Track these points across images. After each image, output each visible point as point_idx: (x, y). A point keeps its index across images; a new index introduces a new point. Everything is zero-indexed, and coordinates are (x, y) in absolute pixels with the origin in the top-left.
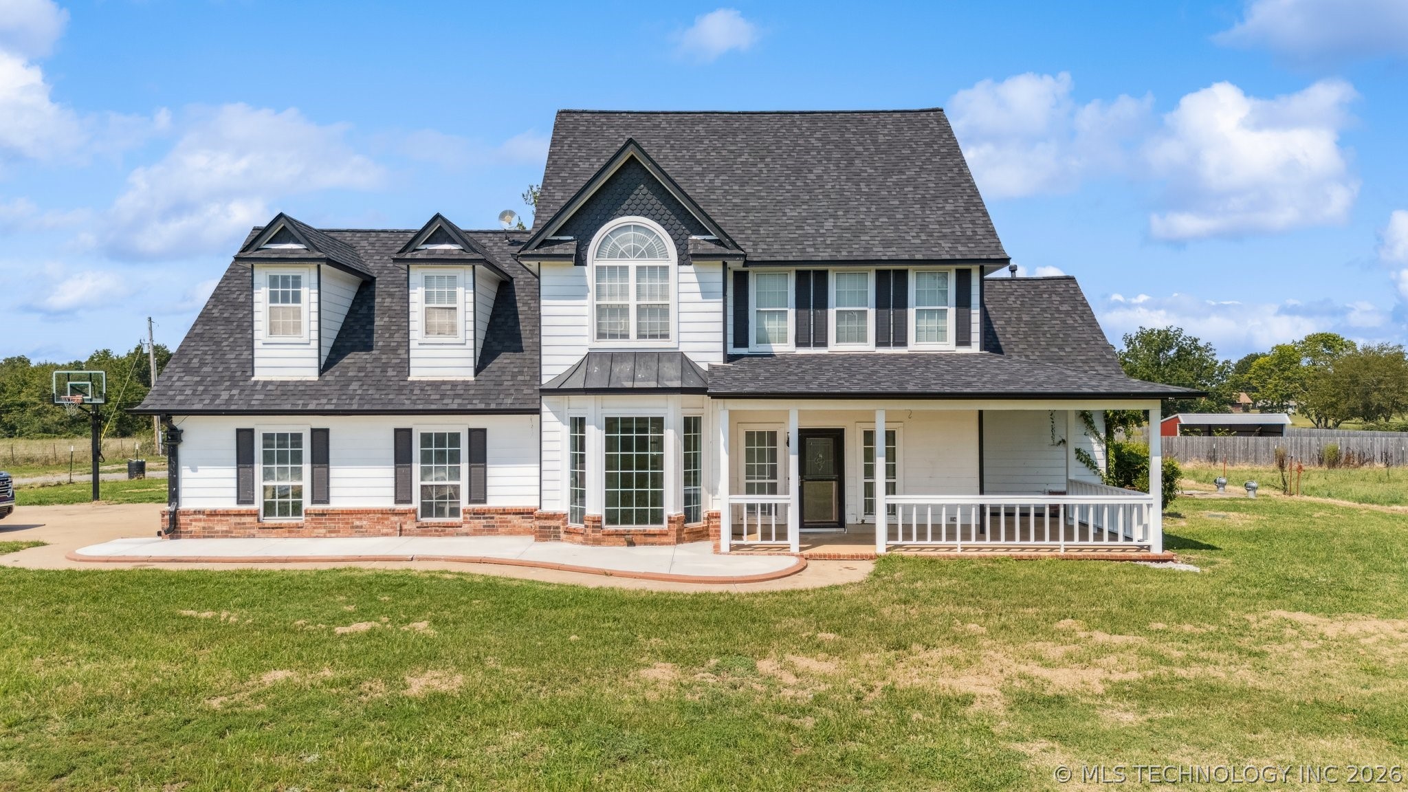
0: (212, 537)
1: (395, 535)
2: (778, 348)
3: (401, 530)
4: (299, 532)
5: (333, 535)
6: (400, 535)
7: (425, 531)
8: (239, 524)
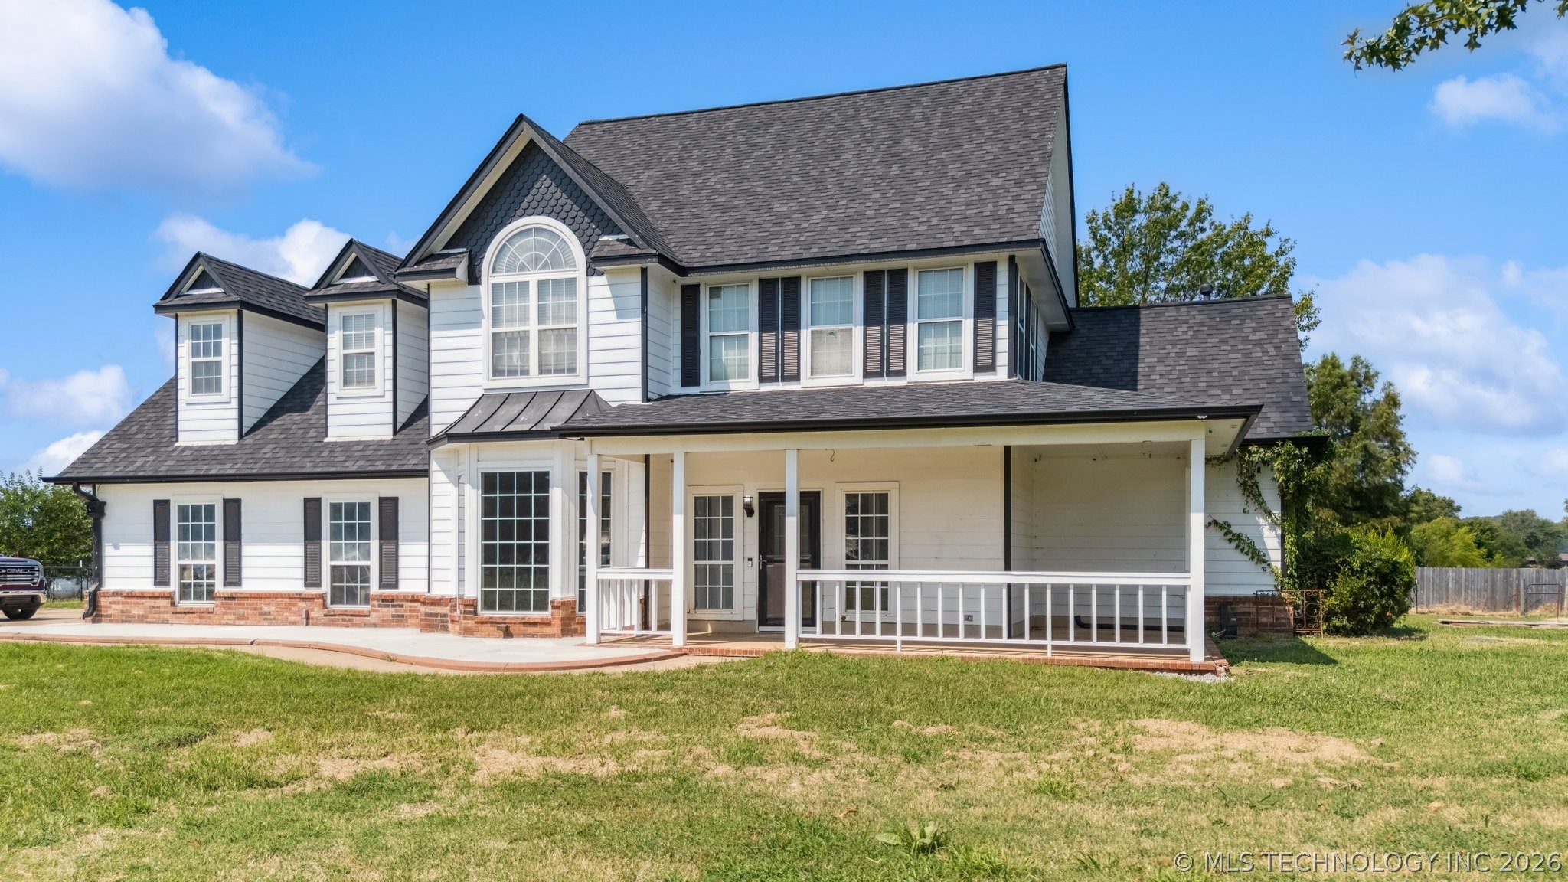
0: (130, 622)
1: (302, 624)
2: (736, 386)
3: (308, 618)
4: (209, 618)
5: (242, 622)
6: (307, 624)
7: (332, 620)
8: (154, 607)
